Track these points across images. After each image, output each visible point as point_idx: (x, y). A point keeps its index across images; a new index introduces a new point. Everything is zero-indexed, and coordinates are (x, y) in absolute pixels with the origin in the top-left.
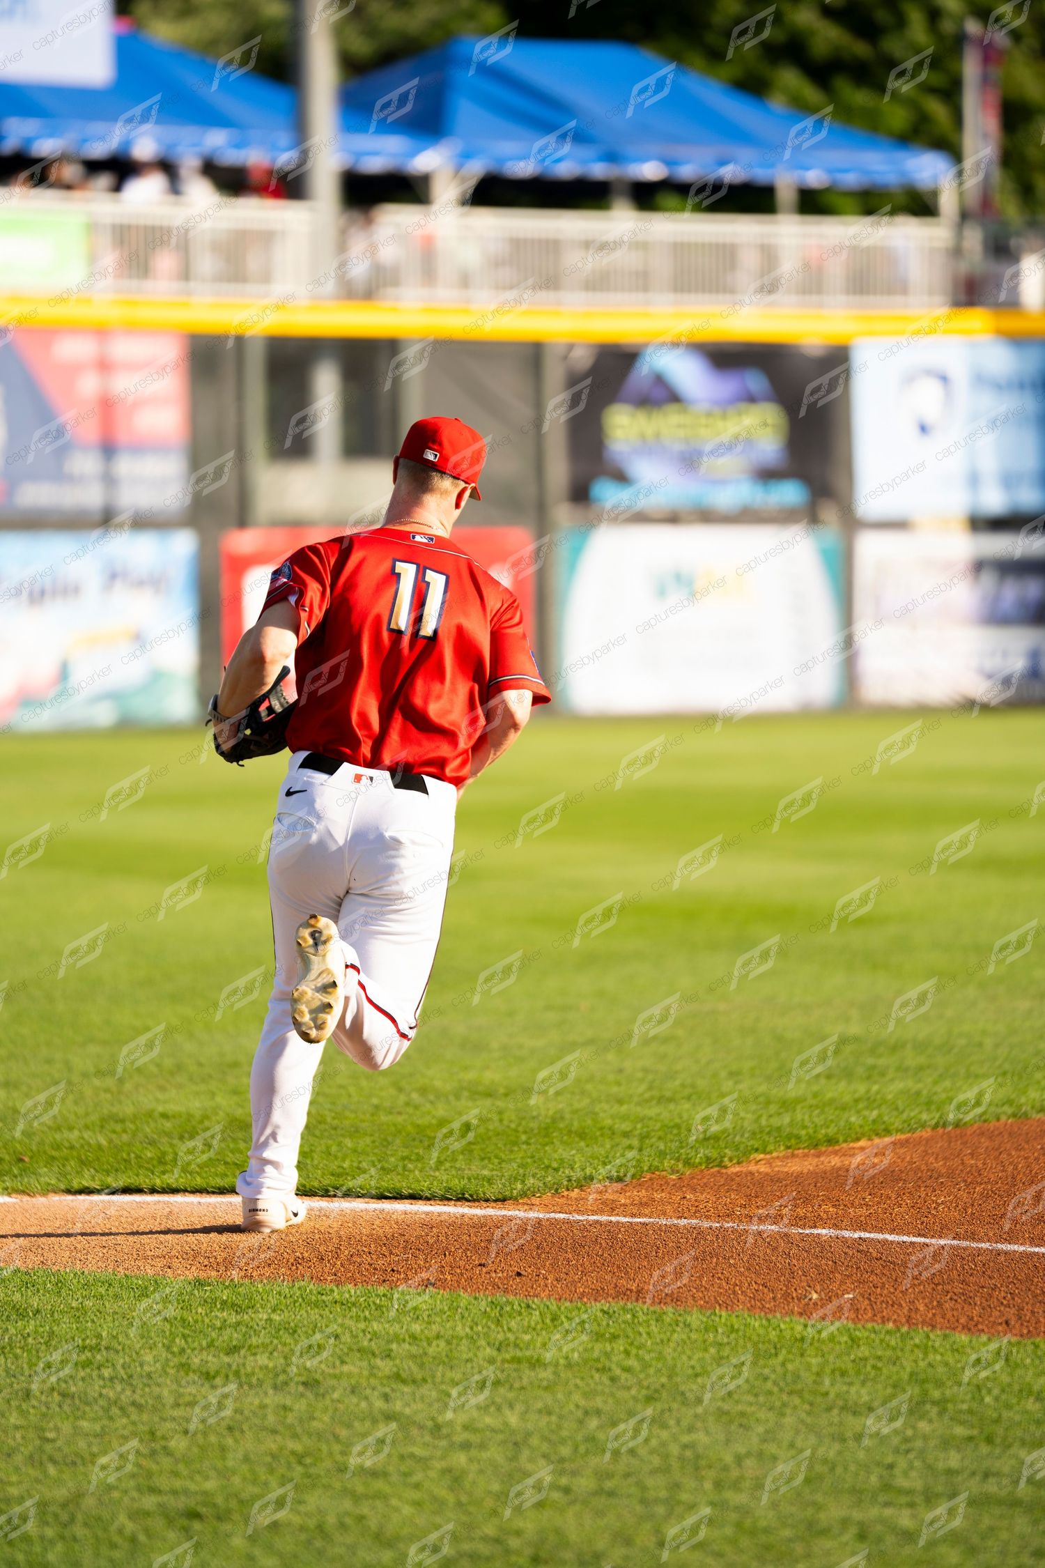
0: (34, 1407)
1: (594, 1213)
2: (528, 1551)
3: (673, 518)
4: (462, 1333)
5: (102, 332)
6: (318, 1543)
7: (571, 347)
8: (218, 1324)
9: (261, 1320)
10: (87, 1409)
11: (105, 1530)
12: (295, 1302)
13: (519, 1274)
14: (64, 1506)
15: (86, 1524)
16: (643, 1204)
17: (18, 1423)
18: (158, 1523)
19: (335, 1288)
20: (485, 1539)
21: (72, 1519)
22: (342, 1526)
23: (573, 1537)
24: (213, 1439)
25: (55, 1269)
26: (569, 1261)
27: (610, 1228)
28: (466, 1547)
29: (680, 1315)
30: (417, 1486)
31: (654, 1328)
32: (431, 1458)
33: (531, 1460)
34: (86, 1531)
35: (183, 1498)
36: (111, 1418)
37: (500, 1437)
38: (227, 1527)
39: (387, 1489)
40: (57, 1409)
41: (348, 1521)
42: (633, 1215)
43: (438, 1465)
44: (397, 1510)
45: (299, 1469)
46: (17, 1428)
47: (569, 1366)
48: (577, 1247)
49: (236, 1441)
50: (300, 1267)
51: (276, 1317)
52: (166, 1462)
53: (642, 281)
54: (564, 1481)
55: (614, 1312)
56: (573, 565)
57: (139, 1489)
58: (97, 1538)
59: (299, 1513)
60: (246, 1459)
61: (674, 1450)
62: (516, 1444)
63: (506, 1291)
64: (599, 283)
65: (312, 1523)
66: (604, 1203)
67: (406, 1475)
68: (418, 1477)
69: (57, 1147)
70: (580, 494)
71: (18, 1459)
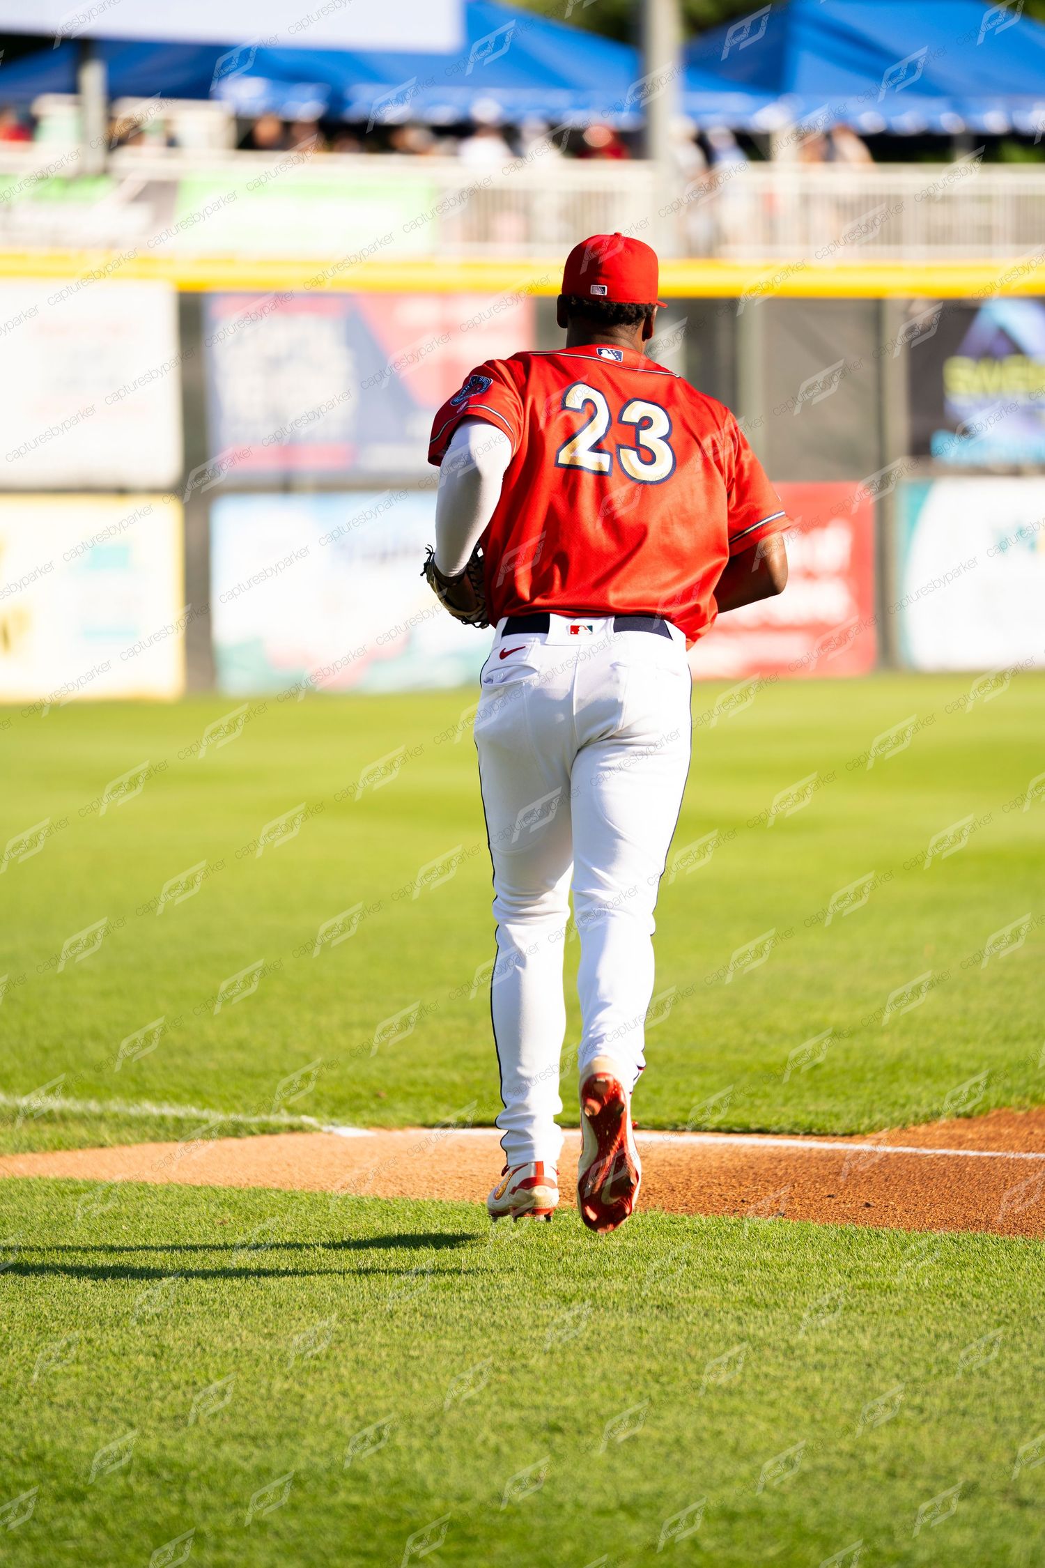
0: (397, 1327)
1: (942, 1147)
2: (883, 1466)
3: (1015, 471)
4: (812, 1261)
5: (445, 295)
6: (677, 1456)
7: (911, 302)
8: (573, 1251)
9: (614, 1247)
10: (449, 1329)
11: (470, 1442)
12: (648, 1230)
13: (868, 1205)
14: (430, 1419)
15: (451, 1436)
16: (989, 1139)
17: (383, 1341)
18: (520, 1436)
19: (687, 1218)
20: (840, 1453)
21: (438, 1432)
22: (700, 1440)
23: (928, 1453)
24: (571, 1358)
25: (413, 1198)
26: (916, 1192)
27: (959, 1163)
28: (822, 1461)
29: (1029, 1244)
30: (772, 1404)
31: (1004, 1256)
32: (786, 1377)
33: (883, 1380)
34: (452, 1443)
35: (544, 1413)
36: (472, 1338)
37: (854, 1358)
38: (587, 1440)
39: (743, 1407)
40: (420, 1329)
41: (705, 1436)
42: (981, 1149)
43: (793, 1385)
44: (753, 1426)
45: (657, 1387)
46: (382, 1346)
47: (920, 1292)
48: (925, 1179)
49: (594, 1360)
50: (652, 1198)
51: (629, 1244)
52: (526, 1379)
53: (986, 235)
54: (917, 1400)
55: (964, 1241)
56: (913, 520)
57: (500, 1403)
58: (462, 1450)
59: (658, 1428)
60: (604, 1377)
61: (1027, 1372)
62: (869, 1365)
63: (855, 1221)
64: (938, 237)
65: (670, 1438)
66: (952, 1137)
67: (761, 1393)
68: (773, 1395)
69: (413, 1083)
70: (921, 449)
71: (384, 1375)
